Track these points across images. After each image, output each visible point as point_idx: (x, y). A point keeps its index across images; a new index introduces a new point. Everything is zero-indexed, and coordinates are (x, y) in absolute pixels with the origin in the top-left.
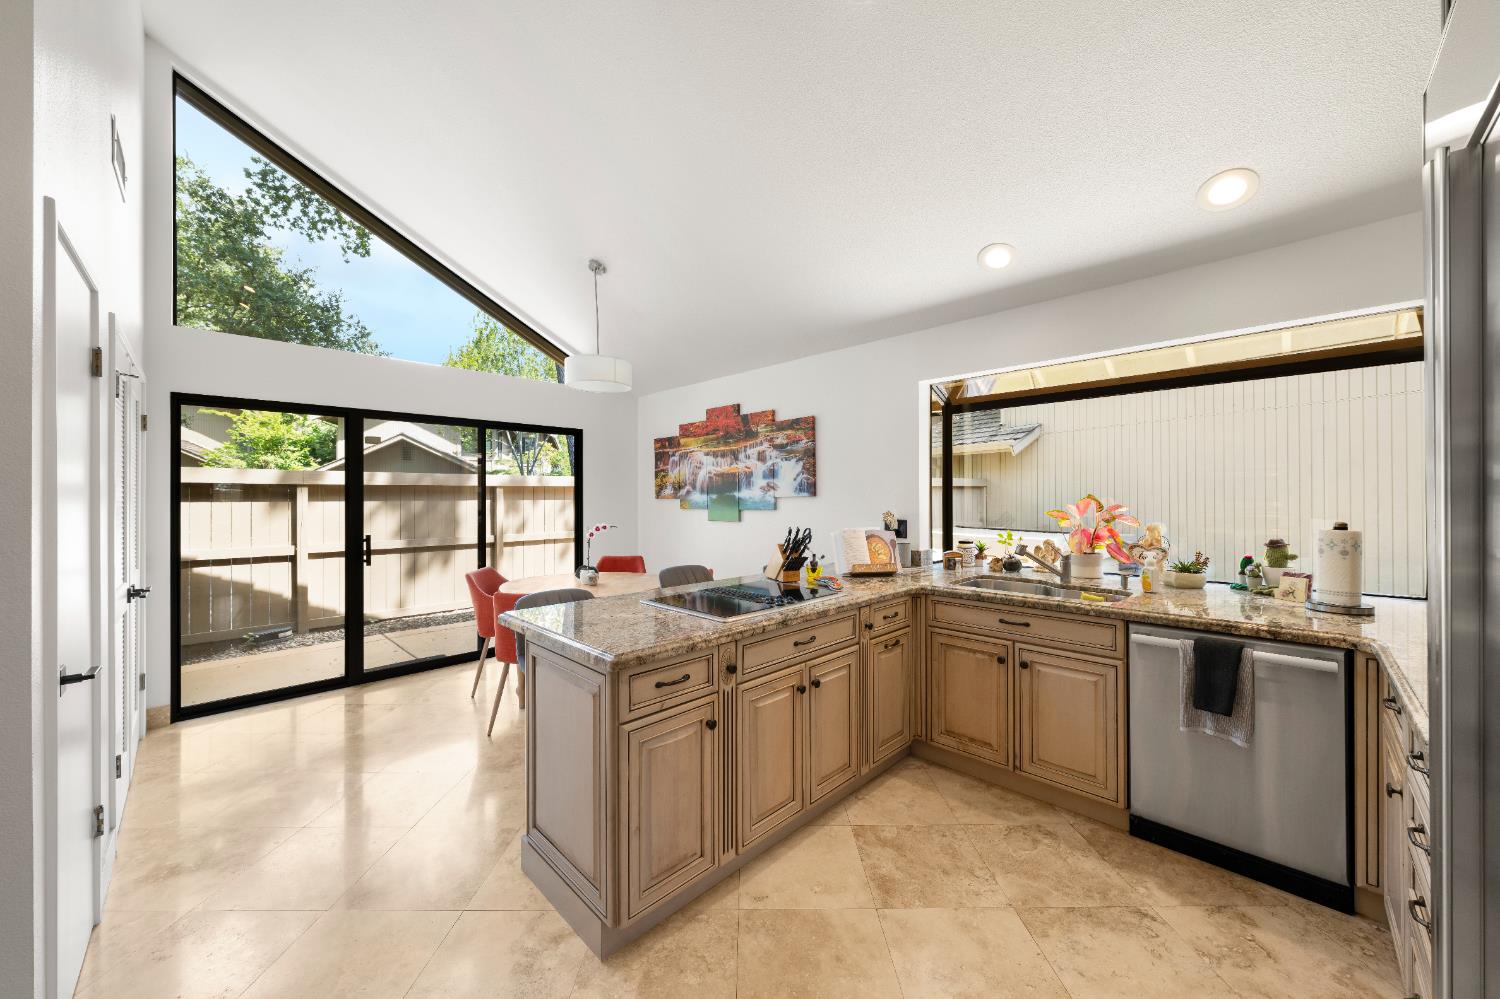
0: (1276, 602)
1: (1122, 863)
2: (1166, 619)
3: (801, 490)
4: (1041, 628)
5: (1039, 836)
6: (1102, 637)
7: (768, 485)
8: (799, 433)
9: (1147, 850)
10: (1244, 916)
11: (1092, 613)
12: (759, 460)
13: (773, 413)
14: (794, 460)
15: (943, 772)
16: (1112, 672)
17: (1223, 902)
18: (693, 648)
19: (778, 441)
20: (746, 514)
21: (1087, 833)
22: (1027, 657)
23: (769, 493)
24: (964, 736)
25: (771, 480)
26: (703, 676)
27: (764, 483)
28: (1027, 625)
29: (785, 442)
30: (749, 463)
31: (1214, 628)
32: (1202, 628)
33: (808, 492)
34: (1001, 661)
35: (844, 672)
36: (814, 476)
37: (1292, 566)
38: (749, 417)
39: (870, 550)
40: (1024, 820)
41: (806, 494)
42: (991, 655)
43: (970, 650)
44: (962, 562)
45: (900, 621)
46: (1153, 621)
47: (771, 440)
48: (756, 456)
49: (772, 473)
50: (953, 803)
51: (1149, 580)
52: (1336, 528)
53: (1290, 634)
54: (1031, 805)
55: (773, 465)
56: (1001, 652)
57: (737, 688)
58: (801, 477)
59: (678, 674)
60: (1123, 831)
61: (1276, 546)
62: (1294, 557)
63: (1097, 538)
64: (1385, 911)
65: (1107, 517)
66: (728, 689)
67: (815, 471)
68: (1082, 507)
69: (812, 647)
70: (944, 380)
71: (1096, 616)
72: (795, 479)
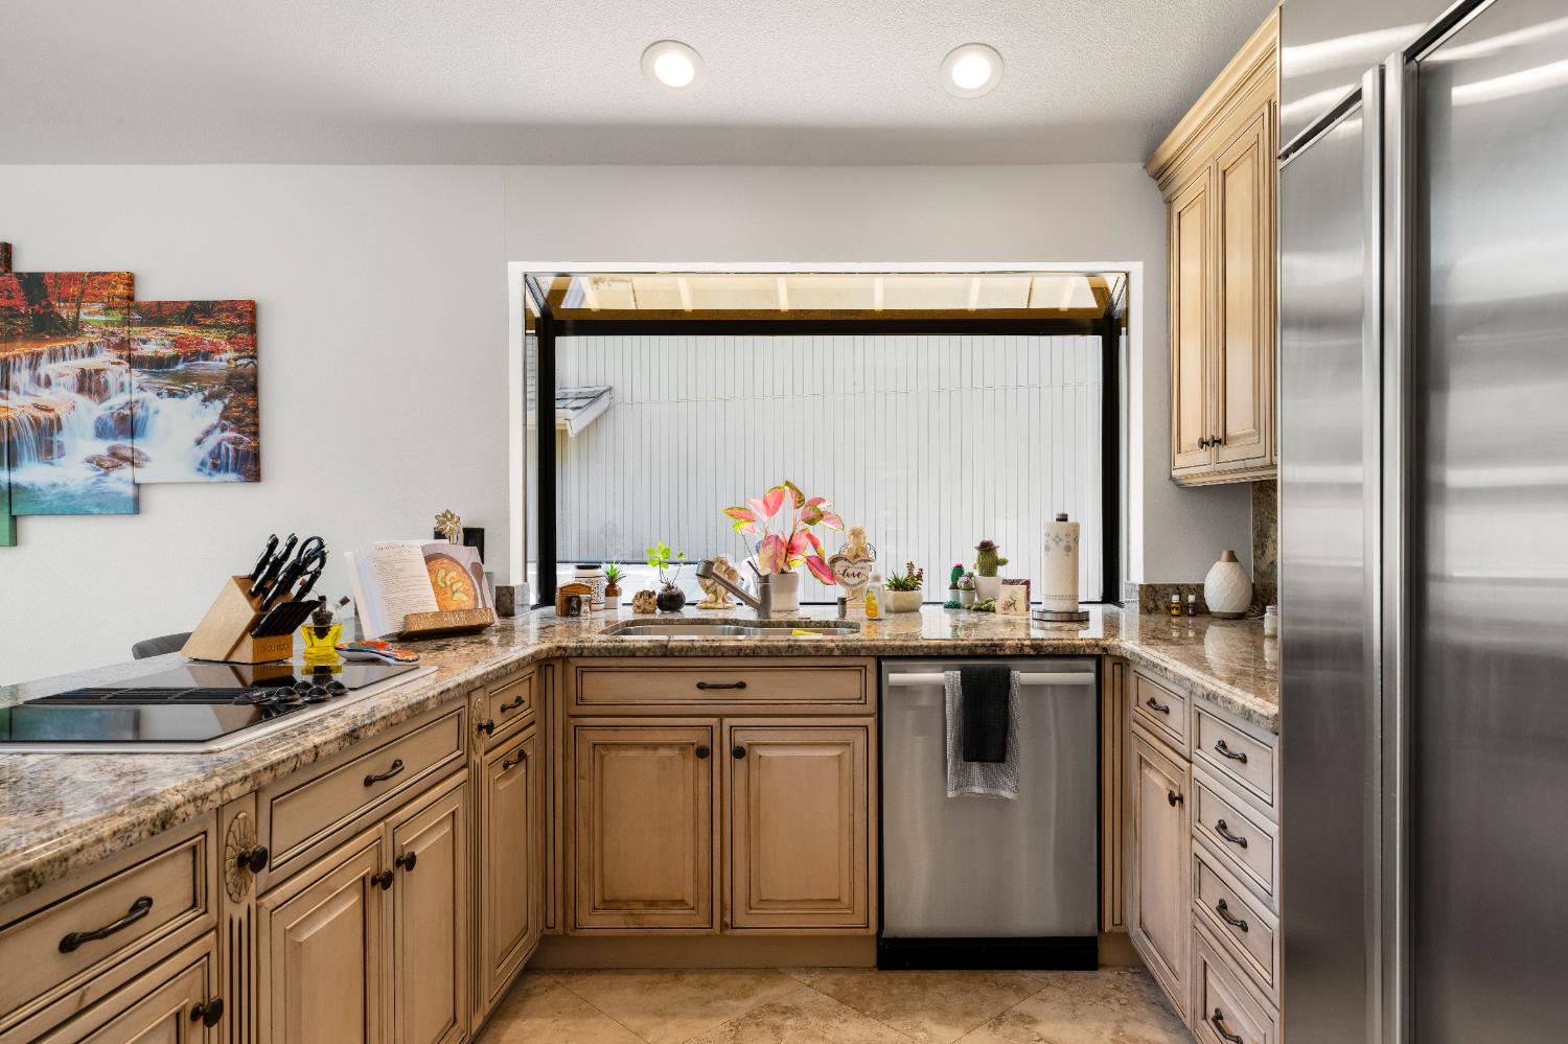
0: (998, 617)
1: (886, 1011)
2: (927, 647)
3: (216, 467)
4: (763, 686)
5: (777, 1020)
6: (847, 685)
7: (114, 453)
8: (211, 336)
9: (903, 982)
10: (1021, 1015)
11: (836, 653)
12: (81, 390)
13: (130, 280)
14: (194, 400)
15: (595, 978)
16: (862, 734)
17: (999, 1010)
18: (165, 821)
19: (148, 350)
20: (32, 528)
21: (831, 988)
22: (741, 739)
23: (115, 474)
24: (637, 900)
25: (127, 443)
26: (182, 893)
27: (101, 448)
28: (742, 686)
29: (170, 352)
30: (45, 396)
31: (980, 651)
32: (966, 652)
33: (235, 470)
34: (703, 753)
35: (447, 828)
36: (256, 434)
37: (1001, 571)
38: (49, 281)
39: (435, 584)
40: (746, 1005)
41: (232, 476)
42: (683, 747)
43: (646, 746)
44: (590, 601)
45: (524, 714)
46: (912, 652)
47: (123, 344)
48: (71, 379)
49: (128, 425)
50: (636, 1023)
51: (876, 602)
52: (1058, 520)
53: (1051, 645)
54: (747, 979)
55: (130, 405)
56: (700, 737)
57: (258, 907)
58: (218, 436)
59: (115, 903)
60: (870, 969)
61: (987, 548)
62: (1004, 562)
63: (791, 549)
64: (1134, 948)
65: (812, 514)
66: (240, 913)
67: (256, 425)
68: (771, 504)
69: (397, 785)
70: (546, 270)
71: (843, 656)
72: (199, 442)
